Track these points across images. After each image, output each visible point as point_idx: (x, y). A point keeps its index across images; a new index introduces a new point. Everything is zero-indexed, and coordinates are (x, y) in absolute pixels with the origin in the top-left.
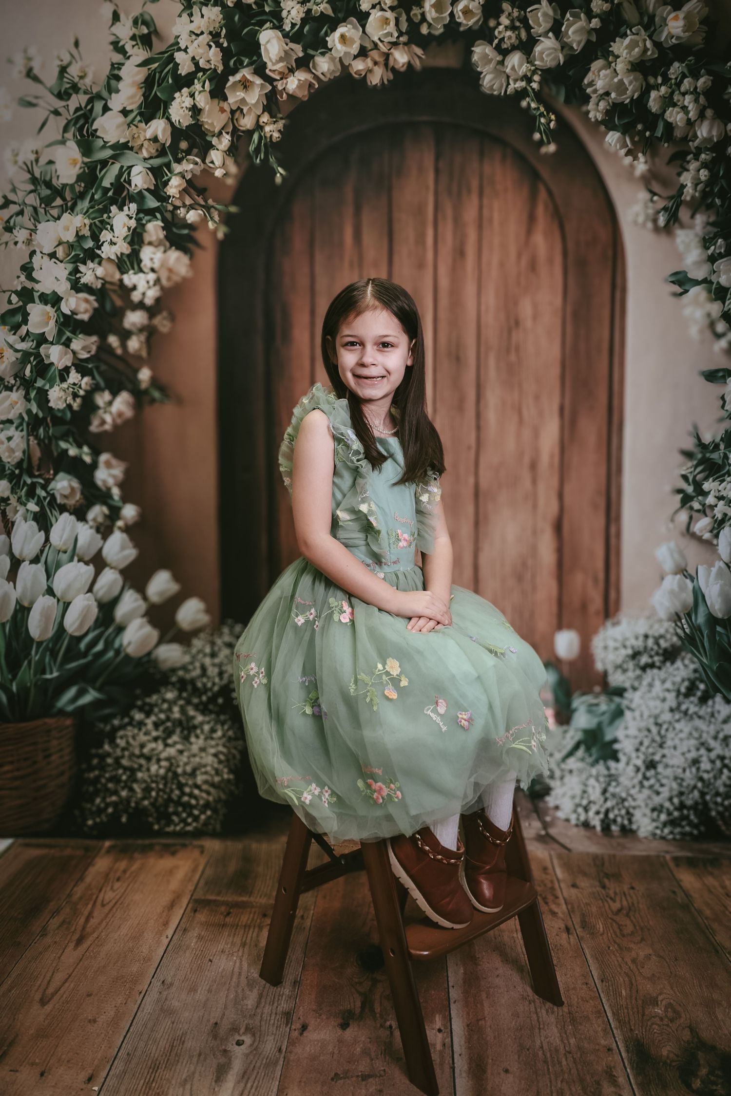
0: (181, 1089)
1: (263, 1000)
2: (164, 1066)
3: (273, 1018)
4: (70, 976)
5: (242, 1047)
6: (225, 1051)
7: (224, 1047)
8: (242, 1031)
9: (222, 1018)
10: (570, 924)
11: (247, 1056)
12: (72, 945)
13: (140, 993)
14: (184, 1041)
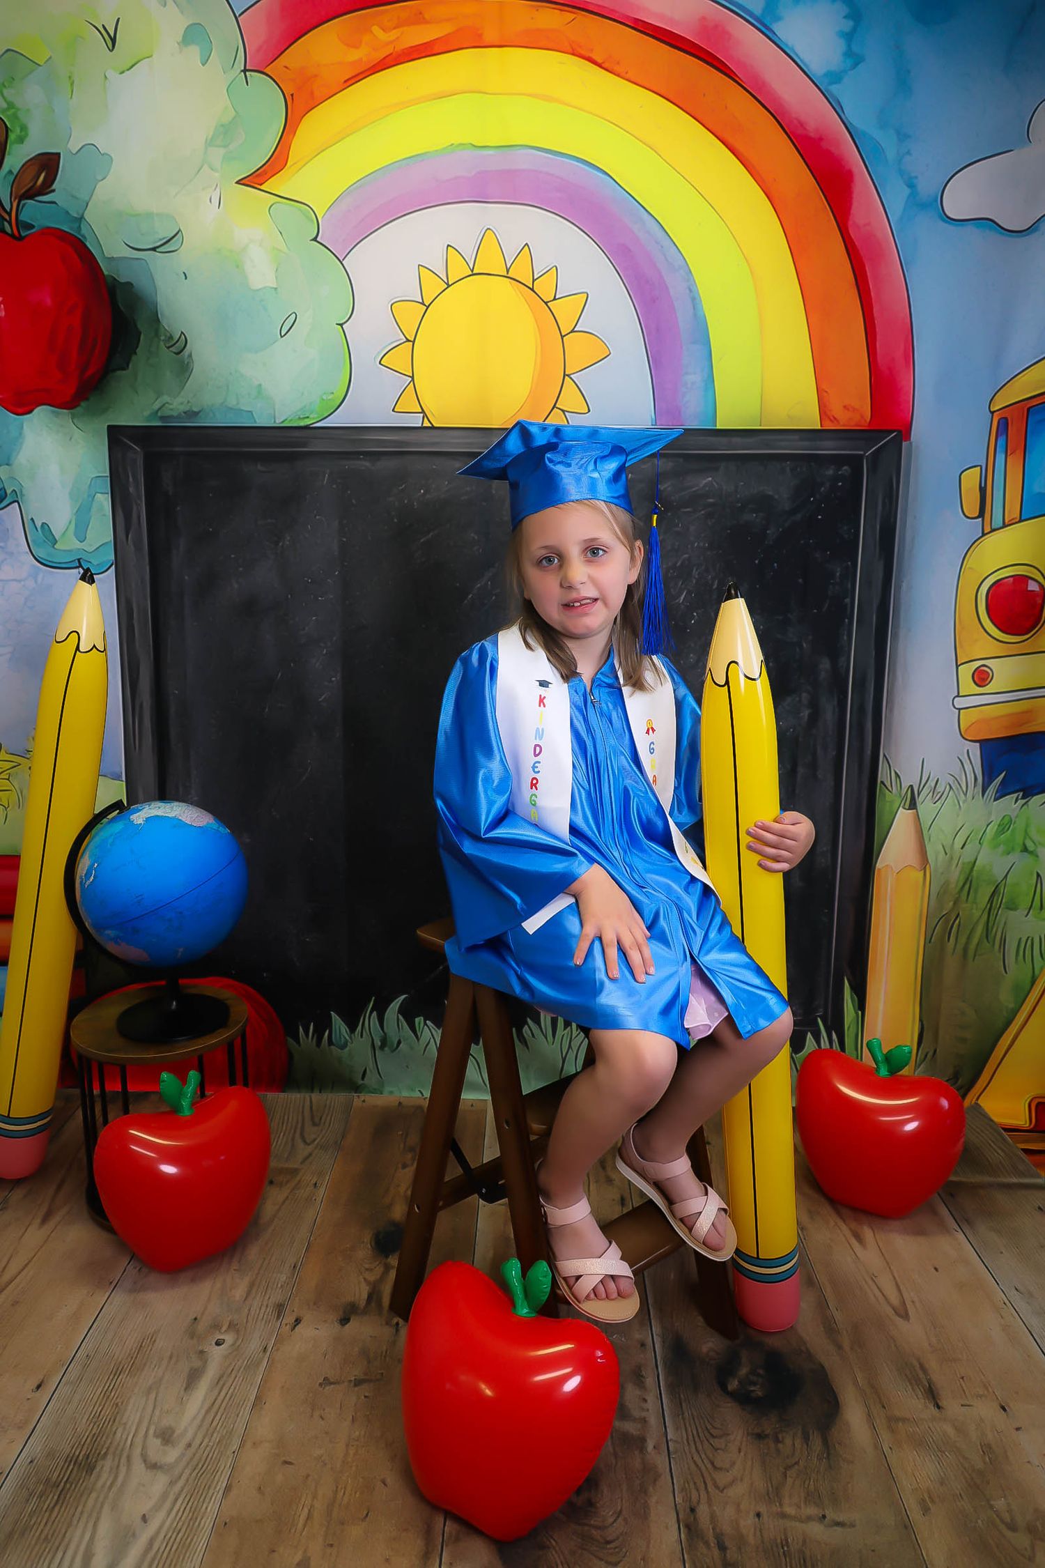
0: (145, 1399)
1: (254, 1291)
2: (128, 1369)
3: (262, 1311)
4: (30, 1261)
5: (221, 1347)
6: (202, 1352)
7: (200, 1348)
8: (224, 1329)
9: (203, 1314)
10: (627, 1196)
11: (226, 1357)
12: (39, 1221)
13: (111, 1283)
14: (155, 1341)
